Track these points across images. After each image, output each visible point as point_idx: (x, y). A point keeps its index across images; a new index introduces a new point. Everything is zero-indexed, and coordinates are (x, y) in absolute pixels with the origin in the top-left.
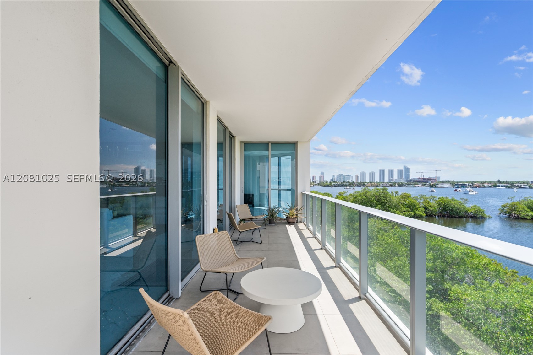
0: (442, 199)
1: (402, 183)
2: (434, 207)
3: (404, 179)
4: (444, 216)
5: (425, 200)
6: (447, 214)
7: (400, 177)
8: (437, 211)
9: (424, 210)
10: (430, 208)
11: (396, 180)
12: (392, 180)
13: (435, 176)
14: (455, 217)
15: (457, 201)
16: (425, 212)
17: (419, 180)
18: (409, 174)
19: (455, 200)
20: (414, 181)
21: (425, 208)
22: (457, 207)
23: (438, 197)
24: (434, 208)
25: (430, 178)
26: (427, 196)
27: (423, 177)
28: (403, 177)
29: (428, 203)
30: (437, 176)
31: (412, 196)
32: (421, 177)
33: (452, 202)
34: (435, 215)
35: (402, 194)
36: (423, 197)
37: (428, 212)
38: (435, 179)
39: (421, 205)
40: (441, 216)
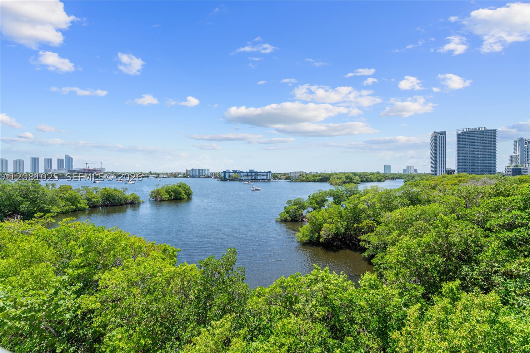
0: (105, 189)
1: (63, 174)
2: (97, 197)
3: (66, 169)
4: (107, 206)
5: (88, 191)
6: (110, 204)
7: (61, 167)
8: (100, 202)
9: (87, 202)
10: (93, 199)
11: (55, 170)
12: (50, 171)
13: (100, 167)
14: (116, 205)
15: (119, 191)
16: (87, 204)
17: (84, 171)
18: (72, 165)
19: (117, 190)
20: (78, 172)
21: (88, 200)
22: (118, 196)
23: (101, 188)
24: (98, 199)
25: (95, 169)
26: (90, 188)
27: (88, 168)
28: (65, 168)
29: (91, 195)
30: (102, 167)
31: (74, 188)
32: (86, 168)
33: (114, 192)
34: (99, 206)
35: (61, 186)
36: (85, 188)
37: (91, 204)
38: (100, 171)
39: (84, 197)
40: (104, 206)
